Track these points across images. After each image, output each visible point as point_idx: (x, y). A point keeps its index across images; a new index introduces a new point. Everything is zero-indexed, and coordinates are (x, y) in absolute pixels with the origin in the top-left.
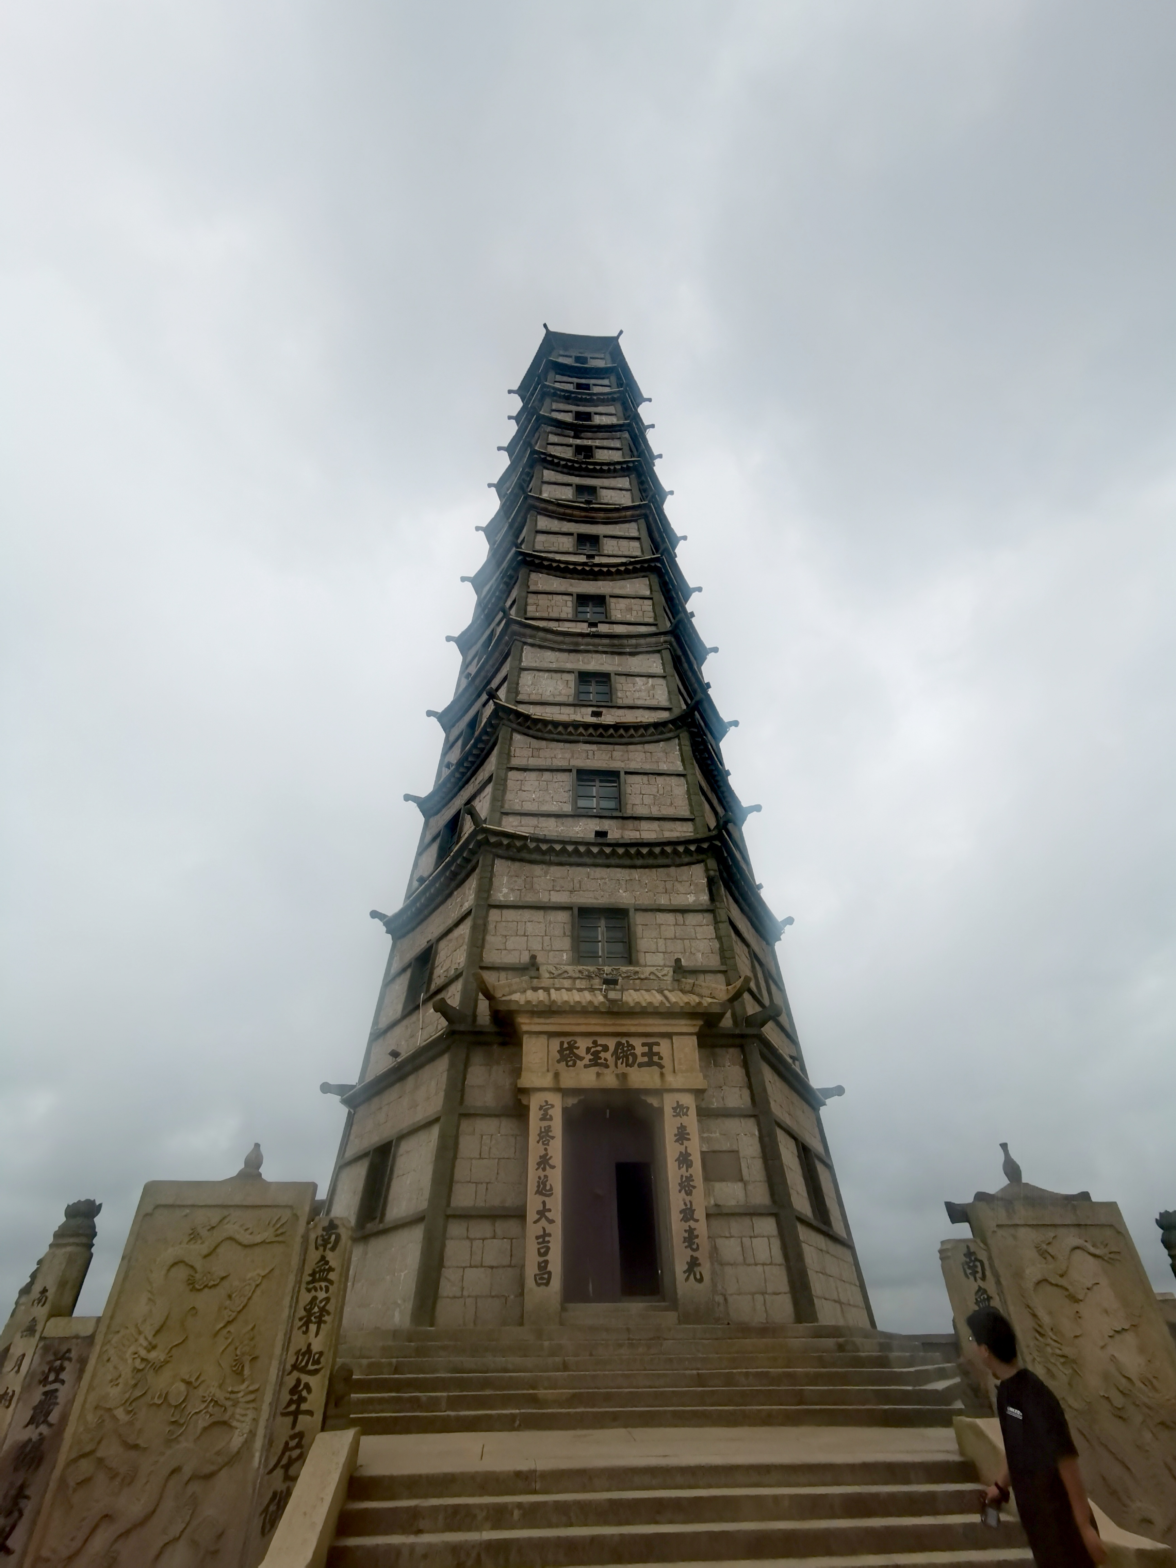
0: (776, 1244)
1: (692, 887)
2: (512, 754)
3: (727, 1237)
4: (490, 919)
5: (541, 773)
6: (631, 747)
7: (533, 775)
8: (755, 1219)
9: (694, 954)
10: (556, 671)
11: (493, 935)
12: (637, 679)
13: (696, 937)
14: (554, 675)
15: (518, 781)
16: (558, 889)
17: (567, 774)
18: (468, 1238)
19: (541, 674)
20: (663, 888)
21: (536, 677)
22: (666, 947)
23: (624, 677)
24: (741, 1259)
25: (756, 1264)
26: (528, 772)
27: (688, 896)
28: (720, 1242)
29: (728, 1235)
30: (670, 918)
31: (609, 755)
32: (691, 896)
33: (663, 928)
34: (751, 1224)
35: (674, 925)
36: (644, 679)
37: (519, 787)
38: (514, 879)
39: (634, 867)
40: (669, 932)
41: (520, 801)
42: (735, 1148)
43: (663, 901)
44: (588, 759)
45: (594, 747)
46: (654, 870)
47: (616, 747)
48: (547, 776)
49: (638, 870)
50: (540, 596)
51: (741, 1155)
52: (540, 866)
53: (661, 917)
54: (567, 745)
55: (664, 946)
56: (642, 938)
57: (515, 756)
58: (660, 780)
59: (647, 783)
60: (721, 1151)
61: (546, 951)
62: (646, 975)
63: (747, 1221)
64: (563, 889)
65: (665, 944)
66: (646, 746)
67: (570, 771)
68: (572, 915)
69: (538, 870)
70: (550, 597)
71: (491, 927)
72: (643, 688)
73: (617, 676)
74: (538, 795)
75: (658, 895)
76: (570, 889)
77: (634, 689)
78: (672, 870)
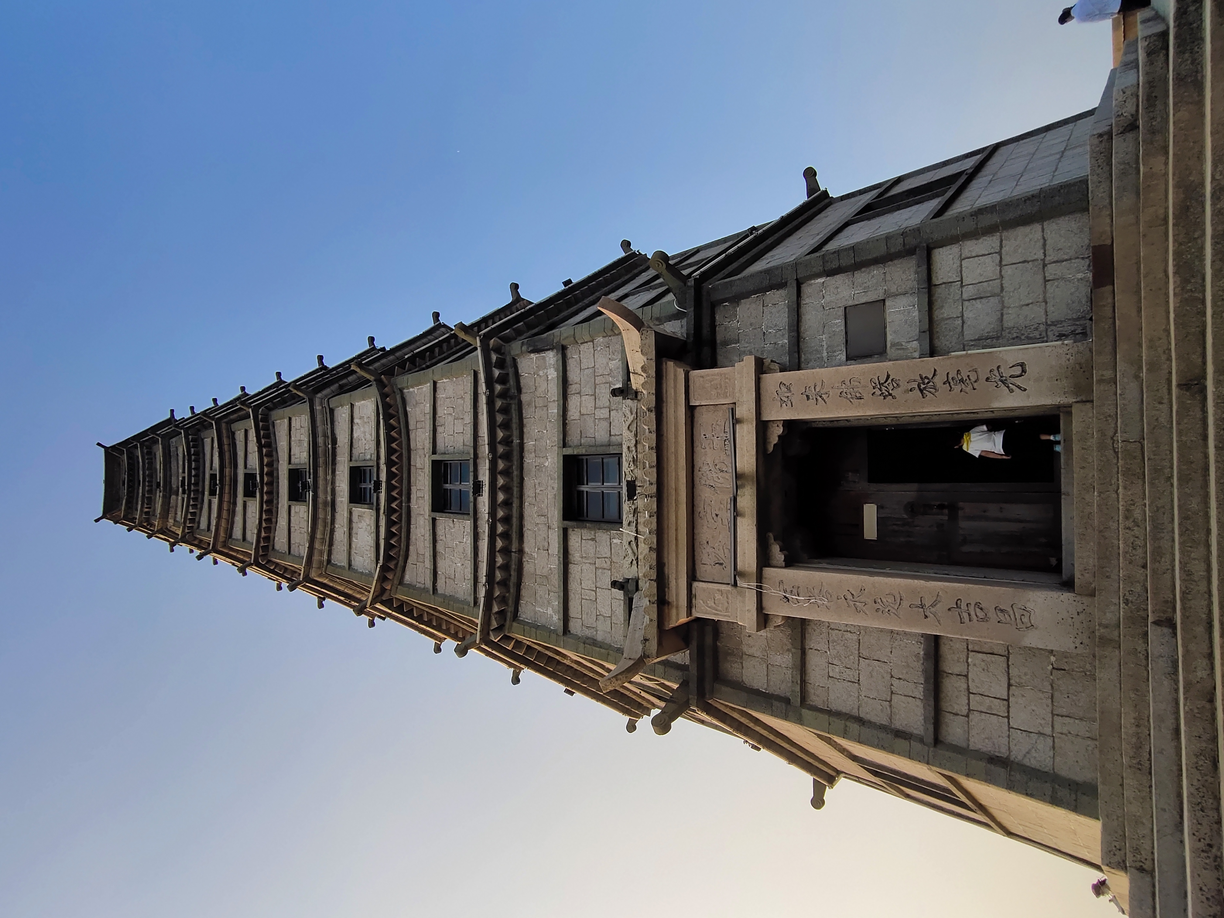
0: (971, 247)
1: (541, 373)
2: (423, 586)
3: (963, 322)
4: (580, 634)
5: (438, 554)
6: (412, 446)
7: (440, 564)
8: (935, 281)
9: (611, 370)
10: (350, 529)
11: (597, 631)
12: (355, 435)
13: (593, 367)
14: (354, 531)
15: (446, 583)
16: (546, 544)
17: (438, 523)
18: (967, 716)
19: (353, 546)
20: (543, 410)
21: (357, 552)
22: (604, 407)
23: (353, 450)
24: (994, 301)
25: (1002, 277)
26: (438, 570)
27: (550, 378)
28: (969, 334)
29: (959, 322)
30: (573, 402)
31: (420, 471)
32: (550, 374)
33: (584, 411)
34: (943, 286)
35: (581, 396)
36: (355, 428)
37: (452, 581)
38: (539, 598)
39: (522, 446)
40: (588, 403)
41: (464, 582)
42: (841, 312)
43: (554, 410)
44: (424, 497)
45: (413, 489)
46: (525, 421)
47: (412, 463)
48: (440, 547)
49: (525, 441)
50: (292, 542)
51: (851, 303)
52: (525, 564)
53: (573, 413)
54: (413, 521)
55: (603, 411)
56: (594, 438)
57: (424, 584)
58: (440, 412)
59: (443, 427)
60: (846, 333)
61: (611, 565)
62: (631, 435)
63: (940, 293)
64: (546, 538)
65: (601, 408)
66: (411, 427)
67: (434, 520)
68: (573, 528)
69: (528, 568)
70: (292, 530)
71: (588, 633)
72: (362, 429)
73: (353, 459)
74: (459, 560)
75: (549, 417)
76: (546, 528)
77: (364, 440)
78: (525, 398)
